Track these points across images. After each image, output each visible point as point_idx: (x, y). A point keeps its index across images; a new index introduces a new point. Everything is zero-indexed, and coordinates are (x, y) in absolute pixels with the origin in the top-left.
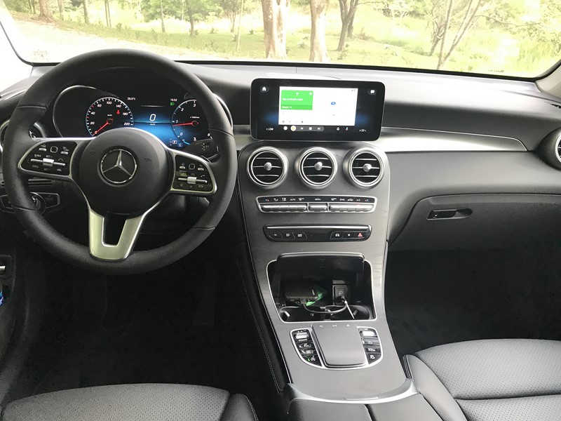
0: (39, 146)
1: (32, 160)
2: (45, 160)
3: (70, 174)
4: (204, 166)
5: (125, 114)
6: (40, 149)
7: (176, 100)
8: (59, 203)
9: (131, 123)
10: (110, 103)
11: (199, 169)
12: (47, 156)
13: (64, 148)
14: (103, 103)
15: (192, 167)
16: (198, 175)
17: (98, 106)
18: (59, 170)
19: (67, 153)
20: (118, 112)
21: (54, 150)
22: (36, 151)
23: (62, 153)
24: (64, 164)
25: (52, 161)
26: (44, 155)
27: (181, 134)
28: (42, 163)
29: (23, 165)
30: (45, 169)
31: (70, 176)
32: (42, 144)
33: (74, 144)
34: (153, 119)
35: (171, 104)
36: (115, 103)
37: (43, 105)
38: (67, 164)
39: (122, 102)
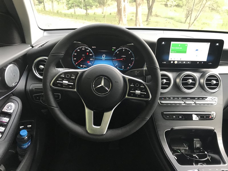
1: (57, 82)
2: (64, 82)
3: (76, 89)
4: (144, 85)
5: (91, 55)
6: (61, 76)
7: (115, 48)
8: (60, 98)
9: (93, 59)
10: (84, 49)
11: (141, 86)
12: (65, 80)
13: (73, 75)
14: (81, 49)
15: (137, 85)
16: (141, 89)
17: (78, 50)
18: (71, 87)
19: (74, 78)
20: (88, 54)
21: (68, 76)
22: (59, 77)
24: (73, 84)
25: (67, 82)
27: (117, 64)
28: (62, 83)
29: (53, 84)
30: (64, 86)
32: (62, 73)
33: (77, 73)
34: (104, 57)
35: (113, 50)
37: (63, 53)
39: (89, 49)
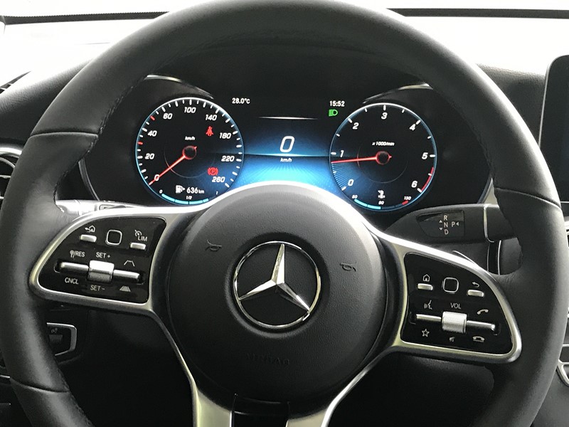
0: (81, 230)
1: (64, 265)
2: (95, 265)
3: (150, 300)
4: (483, 287)
5: (225, 136)
6: (83, 237)
7: (341, 104)
8: (73, 347)
9: (237, 156)
10: (192, 110)
11: (470, 292)
12: (99, 255)
13: (137, 233)
14: (178, 111)
15: (451, 285)
16: (469, 307)
17: (166, 116)
18: (125, 289)
19: (143, 246)
20: (210, 132)
21: (114, 237)
22: (74, 241)
23: (132, 245)
24: (136, 275)
25: (108, 267)
26: (91, 251)
27: (351, 182)
28: (87, 273)
29: (43, 278)
30: (93, 288)
31: (148, 306)
32: (88, 225)
33: (160, 223)
34: (287, 147)
35: (331, 113)
36: (203, 110)
37: (95, 128)
38: (144, 274)
39: (219, 109)
